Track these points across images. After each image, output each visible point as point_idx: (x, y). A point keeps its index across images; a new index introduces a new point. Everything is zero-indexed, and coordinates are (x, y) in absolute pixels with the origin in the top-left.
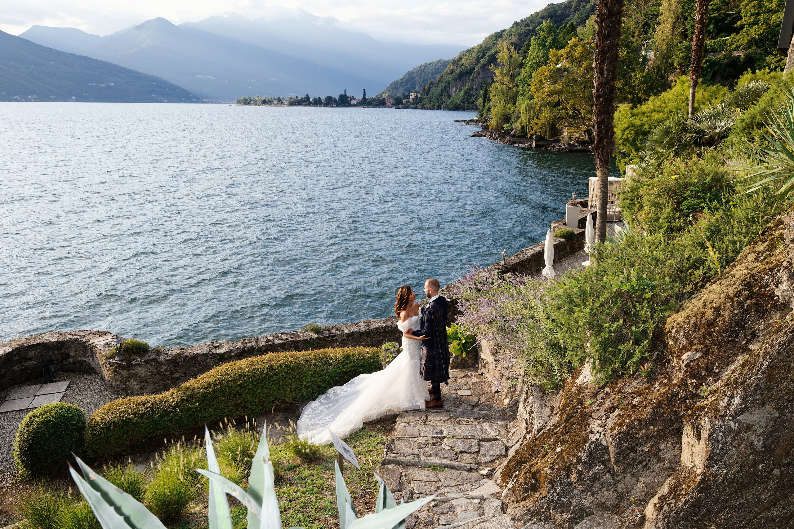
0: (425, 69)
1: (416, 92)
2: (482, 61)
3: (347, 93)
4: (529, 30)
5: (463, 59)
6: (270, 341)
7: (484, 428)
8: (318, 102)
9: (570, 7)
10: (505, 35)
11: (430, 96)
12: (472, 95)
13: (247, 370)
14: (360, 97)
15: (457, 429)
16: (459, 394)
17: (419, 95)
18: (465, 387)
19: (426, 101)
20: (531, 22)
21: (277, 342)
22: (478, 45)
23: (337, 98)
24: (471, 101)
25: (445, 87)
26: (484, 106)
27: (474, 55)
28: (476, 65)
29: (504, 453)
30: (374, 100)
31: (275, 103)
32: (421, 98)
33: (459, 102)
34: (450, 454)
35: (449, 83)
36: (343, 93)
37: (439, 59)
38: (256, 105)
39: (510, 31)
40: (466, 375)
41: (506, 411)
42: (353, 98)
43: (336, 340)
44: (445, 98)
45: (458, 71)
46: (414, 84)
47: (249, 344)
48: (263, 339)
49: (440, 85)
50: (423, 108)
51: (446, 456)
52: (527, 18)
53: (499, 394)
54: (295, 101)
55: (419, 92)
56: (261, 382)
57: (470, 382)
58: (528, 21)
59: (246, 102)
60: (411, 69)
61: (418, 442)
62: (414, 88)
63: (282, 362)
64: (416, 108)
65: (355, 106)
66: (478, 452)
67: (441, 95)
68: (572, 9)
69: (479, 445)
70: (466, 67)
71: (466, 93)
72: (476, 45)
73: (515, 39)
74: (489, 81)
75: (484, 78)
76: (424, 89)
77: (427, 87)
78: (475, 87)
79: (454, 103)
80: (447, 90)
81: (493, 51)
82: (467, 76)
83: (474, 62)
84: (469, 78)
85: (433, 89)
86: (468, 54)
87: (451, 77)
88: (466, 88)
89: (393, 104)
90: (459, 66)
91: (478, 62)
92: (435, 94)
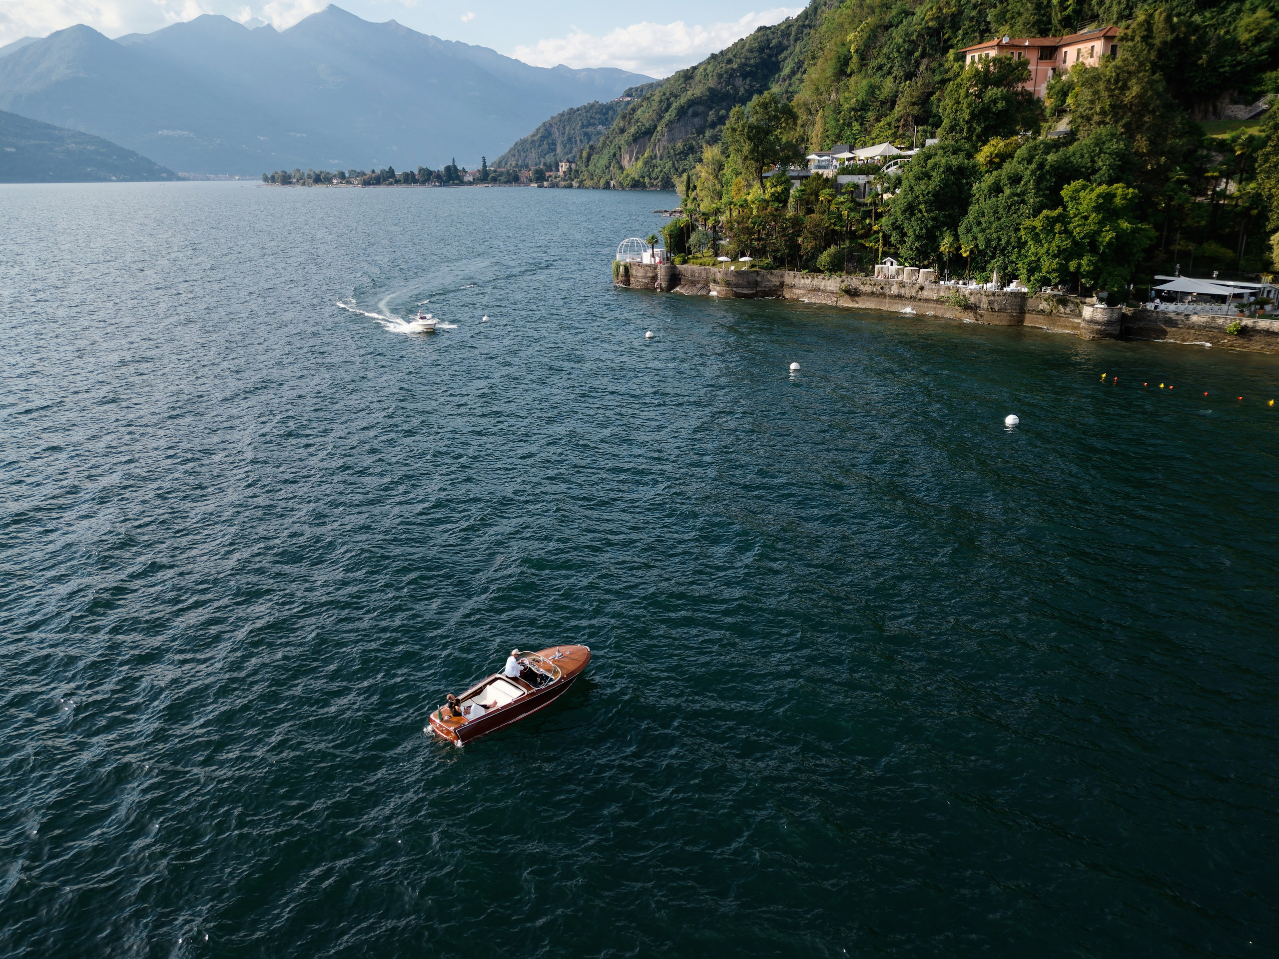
0: (570, 118)
1: (568, 161)
2: (667, 117)
3: (458, 164)
4: (732, 69)
5: (639, 112)
8: (409, 179)
9: (789, 35)
10: (698, 75)
11: (591, 168)
12: (654, 166)
14: (477, 170)
17: (574, 167)
19: (585, 175)
20: (735, 56)
23: (442, 172)
24: (654, 175)
25: (614, 155)
27: (655, 105)
28: (659, 120)
30: (501, 174)
31: (336, 181)
32: (577, 171)
33: (636, 177)
35: (620, 148)
36: (451, 164)
37: (594, 102)
38: (303, 184)
39: (705, 70)
42: (467, 172)
44: (614, 169)
45: (632, 130)
49: (605, 151)
50: (581, 186)
52: (729, 49)
54: (371, 178)
55: (573, 162)
58: (730, 56)
59: (286, 180)
64: (571, 186)
65: (470, 183)
67: (608, 167)
70: (643, 125)
71: (646, 163)
73: (712, 83)
74: (679, 145)
75: (672, 140)
76: (581, 157)
77: (585, 154)
78: (658, 154)
79: (629, 179)
80: (616, 157)
81: (683, 100)
82: (647, 138)
83: (654, 116)
84: (649, 140)
85: (595, 157)
86: (645, 104)
87: (622, 140)
88: (646, 155)
89: (531, 181)
90: (633, 122)
91: (660, 115)
92: (598, 165)
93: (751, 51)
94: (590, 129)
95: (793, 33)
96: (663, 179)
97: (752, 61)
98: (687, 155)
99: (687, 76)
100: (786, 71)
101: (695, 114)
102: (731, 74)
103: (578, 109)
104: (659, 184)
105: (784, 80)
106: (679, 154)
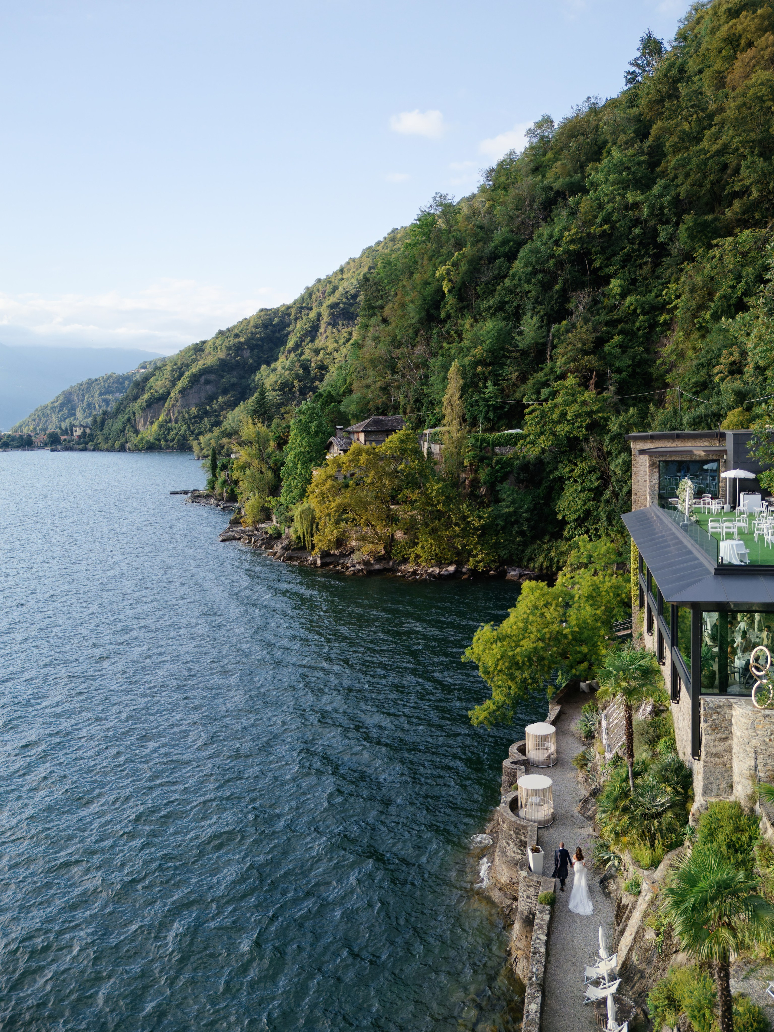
0: (89, 388)
1: (83, 427)
2: (180, 384)
4: (240, 342)
5: (152, 380)
9: (289, 315)
10: (208, 348)
11: (106, 431)
12: (170, 429)
17: (88, 431)
19: (100, 439)
20: (241, 331)
24: (169, 437)
25: (129, 419)
27: (167, 374)
28: (172, 388)
32: (92, 435)
33: (152, 440)
35: (134, 413)
37: (110, 374)
39: (214, 343)
44: (129, 434)
45: (146, 396)
49: (120, 417)
50: (96, 449)
52: (234, 327)
55: (87, 427)
58: (236, 331)
64: (85, 449)
67: (123, 431)
68: (292, 317)
70: (157, 391)
71: (161, 427)
73: (221, 355)
74: (194, 410)
75: (186, 405)
76: (96, 423)
77: (100, 420)
78: (173, 418)
79: (144, 441)
80: (131, 423)
81: (194, 369)
82: (160, 403)
83: (168, 384)
84: (163, 405)
85: (109, 422)
86: (157, 374)
87: (136, 406)
88: (160, 419)
89: (46, 445)
90: (146, 389)
91: (174, 383)
92: (113, 429)
93: (256, 327)
94: (108, 397)
95: (293, 314)
96: (179, 440)
97: (258, 336)
98: (201, 418)
99: (199, 349)
100: (291, 344)
101: (207, 382)
102: (238, 348)
103: (96, 380)
104: (176, 446)
105: (289, 352)
106: (194, 417)
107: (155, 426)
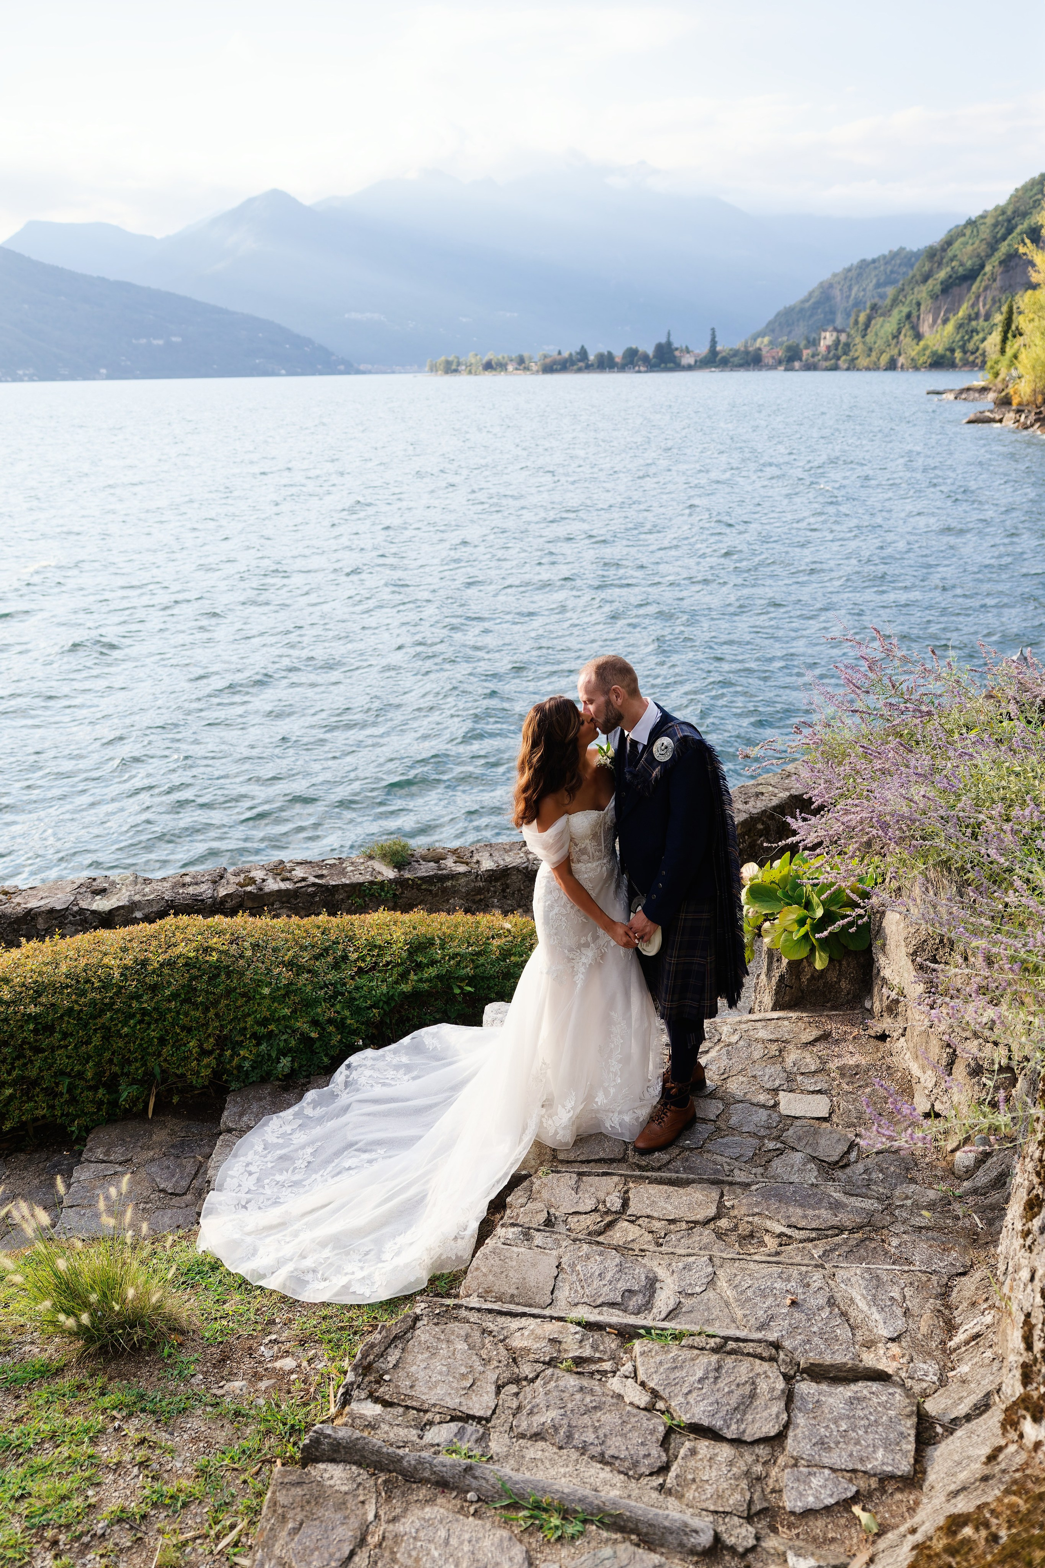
0: (860, 275)
1: (835, 329)
2: (1002, 249)
3: (672, 339)
5: (956, 245)
6: (252, 881)
7: (842, 1290)
8: (606, 363)
11: (870, 338)
12: (973, 331)
13: (64, 969)
14: (702, 349)
15: (722, 1283)
16: (784, 1109)
17: (843, 338)
18: (810, 1084)
19: (858, 349)
21: (273, 885)
22: (996, 209)
23: (651, 352)
24: (971, 346)
25: (909, 316)
26: (1003, 351)
27: (985, 232)
28: (989, 256)
29: (904, 1466)
30: (736, 353)
31: (510, 368)
32: (847, 345)
33: (940, 349)
34: (636, 1438)
35: (919, 304)
36: (663, 340)
37: (895, 249)
38: (470, 372)
40: (825, 1037)
41: (959, 1209)
42: (688, 351)
43: (454, 892)
44: (906, 340)
45: (942, 274)
46: (833, 312)
47: (191, 890)
48: (236, 874)
49: (895, 312)
50: (852, 366)
51: (615, 1446)
53: (939, 1125)
54: (555, 363)
55: (843, 331)
56: (102, 1012)
57: (832, 1065)
59: (450, 368)
60: (825, 275)
61: (517, 1342)
62: (833, 321)
63: (181, 949)
64: (835, 368)
65: (690, 368)
66: (777, 1440)
67: (896, 337)
69: (789, 1397)
70: (962, 264)
71: (960, 326)
72: (990, 207)
75: (1009, 286)
76: (856, 322)
77: (862, 318)
78: (983, 312)
79: (928, 352)
80: (911, 321)
82: (965, 285)
83: (983, 249)
84: (968, 289)
85: (877, 322)
86: (968, 232)
87: (922, 292)
88: (961, 314)
89: (780, 362)
90: (945, 261)
91: (993, 248)
92: (882, 333)
107: (950, 327)
